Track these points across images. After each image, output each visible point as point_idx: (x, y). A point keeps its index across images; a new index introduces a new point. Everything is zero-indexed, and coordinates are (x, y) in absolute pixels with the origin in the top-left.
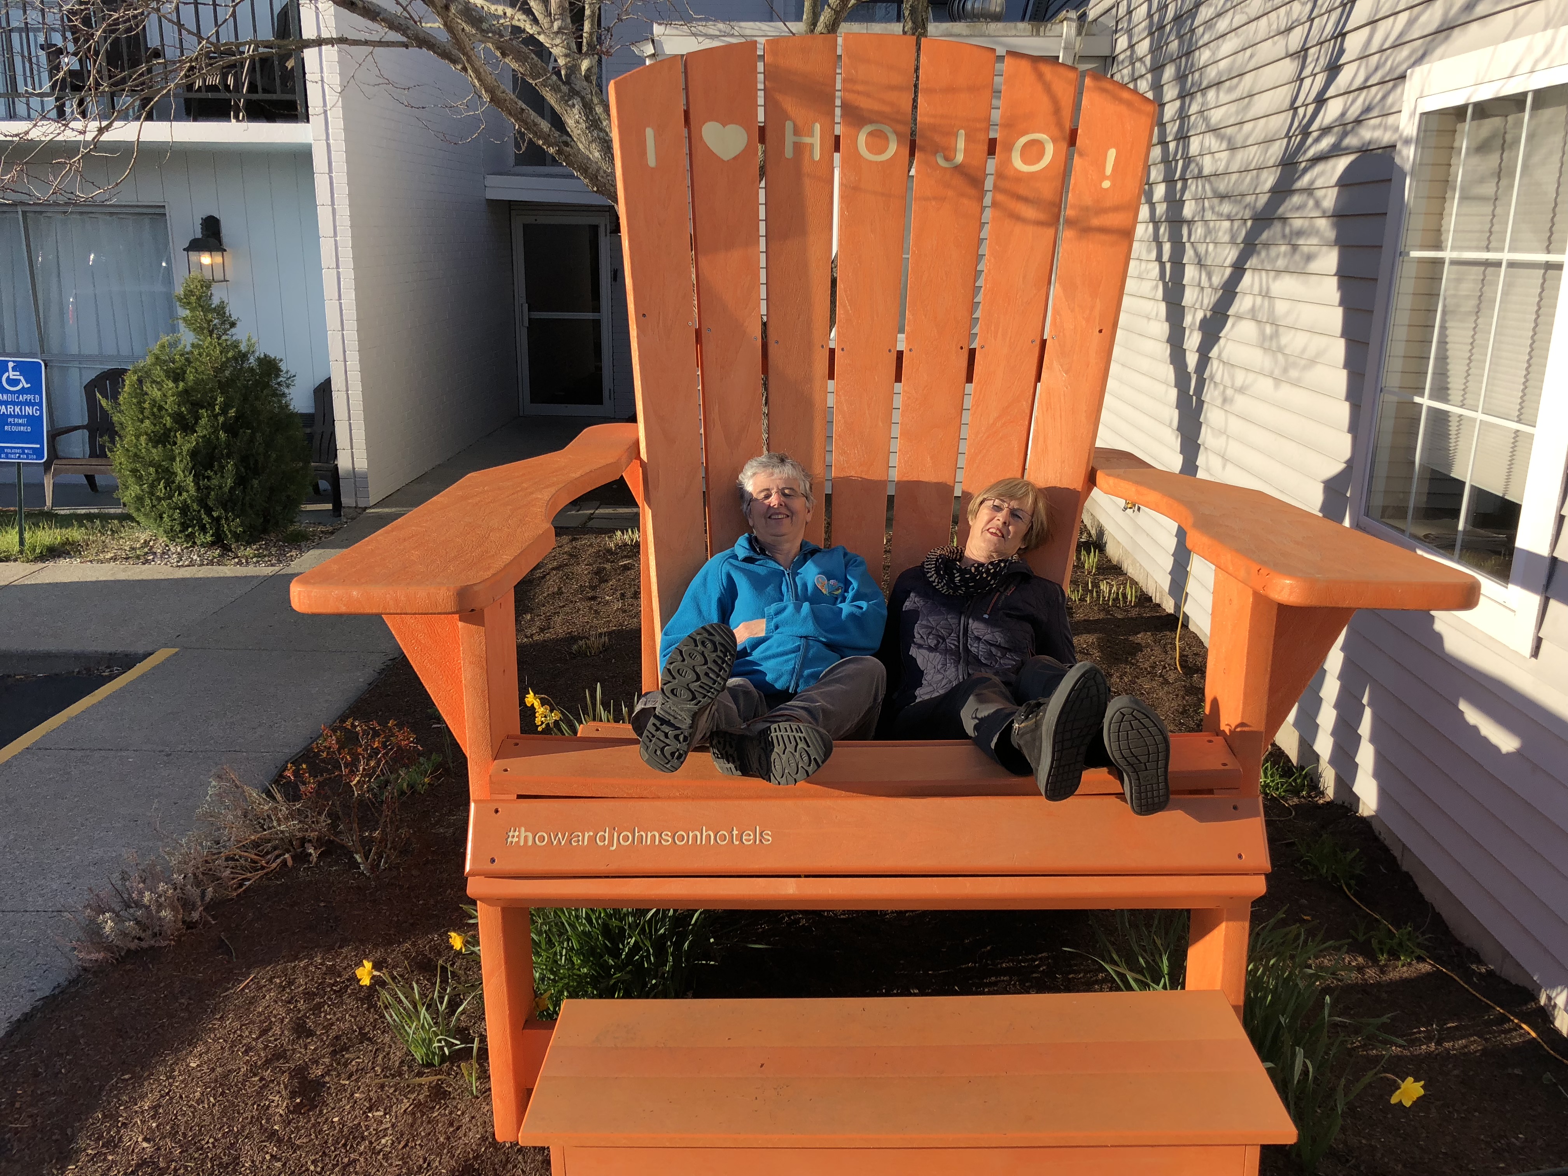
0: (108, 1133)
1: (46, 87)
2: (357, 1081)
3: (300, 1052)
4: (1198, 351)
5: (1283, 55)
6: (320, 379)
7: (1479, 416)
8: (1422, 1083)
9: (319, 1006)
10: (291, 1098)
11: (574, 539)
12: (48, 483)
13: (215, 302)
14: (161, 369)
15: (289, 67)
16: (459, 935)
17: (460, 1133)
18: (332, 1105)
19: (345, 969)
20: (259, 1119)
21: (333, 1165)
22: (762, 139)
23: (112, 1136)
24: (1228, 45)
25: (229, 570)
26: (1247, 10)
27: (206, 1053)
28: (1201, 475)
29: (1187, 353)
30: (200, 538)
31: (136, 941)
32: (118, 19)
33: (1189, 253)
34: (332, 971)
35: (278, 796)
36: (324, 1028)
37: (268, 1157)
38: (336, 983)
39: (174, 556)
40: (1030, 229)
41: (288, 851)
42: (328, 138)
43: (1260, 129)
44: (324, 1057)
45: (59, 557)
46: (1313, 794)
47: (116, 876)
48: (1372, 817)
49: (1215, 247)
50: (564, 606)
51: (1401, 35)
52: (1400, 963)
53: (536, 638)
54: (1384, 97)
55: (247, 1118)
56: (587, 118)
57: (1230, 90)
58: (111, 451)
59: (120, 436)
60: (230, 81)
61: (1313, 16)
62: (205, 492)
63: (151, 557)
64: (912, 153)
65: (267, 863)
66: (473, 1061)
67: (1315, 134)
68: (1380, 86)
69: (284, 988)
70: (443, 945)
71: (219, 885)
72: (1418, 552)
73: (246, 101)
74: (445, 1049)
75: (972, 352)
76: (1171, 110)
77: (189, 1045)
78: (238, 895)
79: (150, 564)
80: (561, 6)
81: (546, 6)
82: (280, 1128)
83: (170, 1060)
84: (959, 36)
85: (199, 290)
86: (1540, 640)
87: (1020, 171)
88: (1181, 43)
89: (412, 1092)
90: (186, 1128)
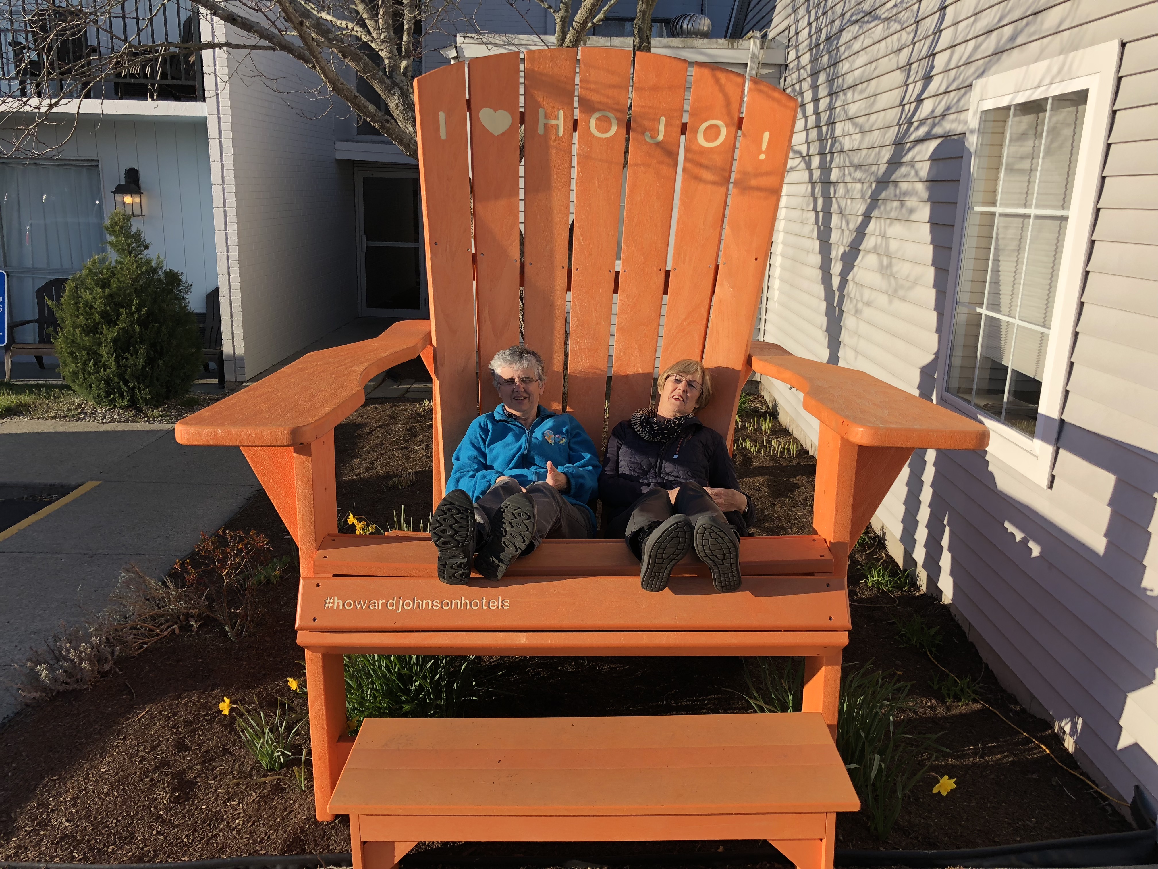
0: (41, 816)
1: (13, 73)
2: (220, 781)
3: (180, 762)
4: (839, 275)
5: (895, 68)
6: (211, 288)
7: (1016, 322)
8: (955, 780)
9: (195, 730)
10: (172, 793)
11: (395, 406)
12: (8, 362)
13: (134, 230)
14: (93, 279)
15: (191, 62)
16: (296, 680)
17: (292, 815)
18: (201, 797)
19: (214, 705)
20: (149, 807)
21: (201, 838)
22: (522, 121)
23: (43, 818)
24: (861, 59)
25: (140, 426)
26: (872, 35)
27: (113, 761)
28: (841, 364)
29: (833, 277)
30: (120, 403)
31: (64, 685)
32: (65, 27)
33: (835, 206)
34: (205, 706)
35: (170, 584)
36: (197, 745)
37: (154, 832)
38: (207, 715)
39: (100, 415)
40: (709, 187)
41: (176, 623)
42: (218, 113)
43: (880, 119)
44: (197, 765)
45: (15, 415)
46: (912, 589)
47: (50, 640)
48: (950, 604)
49: (852, 202)
50: (384, 454)
51: (969, 57)
52: (960, 704)
53: (363, 476)
54: (959, 100)
55: (140, 806)
56: (404, 103)
57: (862, 92)
58: (55, 339)
59: (62, 329)
60: (148, 70)
61: (915, 41)
62: (123, 369)
63: (83, 416)
64: (628, 132)
65: (161, 631)
66: (303, 767)
67: (916, 124)
68: (956, 92)
69: (170, 718)
70: (284, 689)
71: (125, 647)
72: (979, 416)
73: (160, 85)
74: (281, 757)
75: (668, 273)
76: (823, 104)
77: (100, 757)
78: (139, 654)
79: (82, 420)
80: (386, 23)
81: (376, 22)
82: (164, 813)
83: (86, 767)
84: (676, 47)
85: (121, 222)
86: (1053, 477)
87: (703, 147)
88: (830, 58)
89: (259, 788)
90: (96, 813)
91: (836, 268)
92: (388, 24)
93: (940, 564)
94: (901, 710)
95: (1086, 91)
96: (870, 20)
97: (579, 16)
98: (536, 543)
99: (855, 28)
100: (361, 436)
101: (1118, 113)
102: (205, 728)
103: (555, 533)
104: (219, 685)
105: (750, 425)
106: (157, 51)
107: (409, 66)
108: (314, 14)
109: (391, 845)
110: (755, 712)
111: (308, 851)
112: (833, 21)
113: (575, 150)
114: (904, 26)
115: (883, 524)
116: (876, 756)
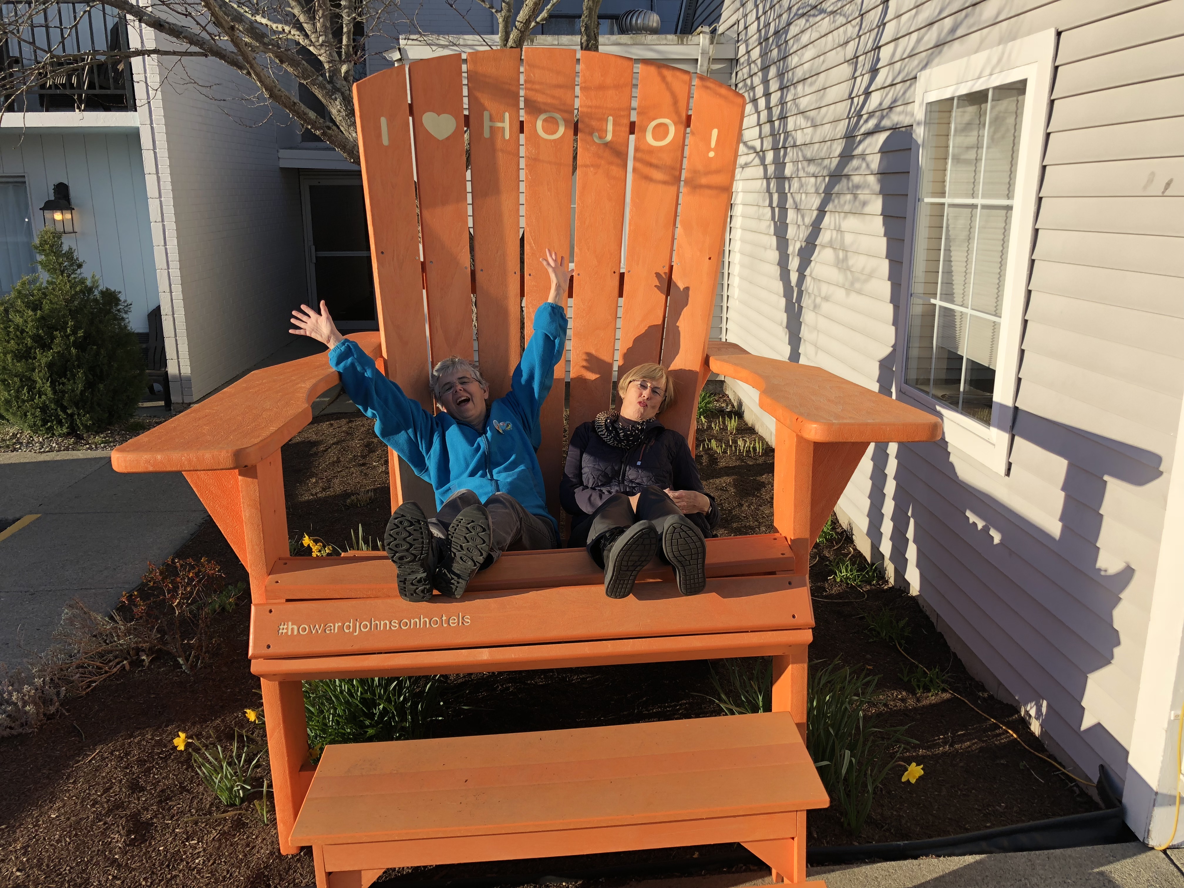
2: (177, 820)
3: (135, 803)
4: (797, 271)
5: (843, 61)
6: (153, 307)
7: (969, 311)
8: (922, 766)
9: (149, 769)
10: (127, 836)
11: (351, 421)
13: (65, 248)
14: (23, 302)
15: (120, 70)
16: (253, 710)
17: (255, 851)
18: (159, 839)
19: (169, 741)
20: (104, 852)
21: (159, 880)
22: (467, 124)
24: (809, 53)
25: (81, 454)
26: (819, 29)
27: (63, 806)
28: (803, 361)
29: (791, 273)
30: (58, 430)
31: (8, 730)
33: (790, 201)
34: (159, 744)
35: (117, 618)
36: (153, 784)
37: (110, 877)
38: (162, 752)
39: (37, 444)
40: (659, 187)
41: (126, 659)
42: (151, 123)
43: (830, 113)
44: (152, 805)
46: (880, 582)
48: (918, 596)
49: (806, 196)
50: (341, 471)
51: (913, 50)
52: (930, 695)
53: (319, 495)
54: (904, 93)
55: (94, 851)
56: (347, 108)
57: (811, 84)
60: (74, 80)
61: (860, 34)
62: (60, 394)
63: (18, 446)
64: (576, 133)
65: (110, 668)
66: (264, 800)
67: (865, 117)
68: (901, 84)
69: (122, 758)
70: (243, 720)
71: (72, 687)
72: (938, 408)
73: (87, 95)
74: (241, 791)
75: (622, 275)
76: (775, 98)
77: (50, 802)
78: (87, 693)
79: (18, 451)
80: (324, 25)
81: (314, 25)
82: (120, 857)
83: (36, 814)
84: (625, 44)
85: (51, 240)
86: (1010, 464)
87: (652, 146)
88: (779, 51)
89: (219, 825)
90: (48, 861)
91: (794, 263)
92: (326, 27)
93: (906, 556)
94: (872, 704)
95: (1024, 82)
96: (816, 13)
97: (522, 16)
98: (495, 555)
99: (802, 21)
100: (316, 454)
101: (1056, 102)
102: (160, 767)
103: (516, 545)
104: (174, 721)
105: (716, 425)
106: (83, 60)
107: (350, 70)
108: (247, 18)
109: (357, 874)
110: (726, 714)
112: (781, 15)
113: (522, 152)
114: (850, 19)
115: (850, 518)
116: (847, 751)
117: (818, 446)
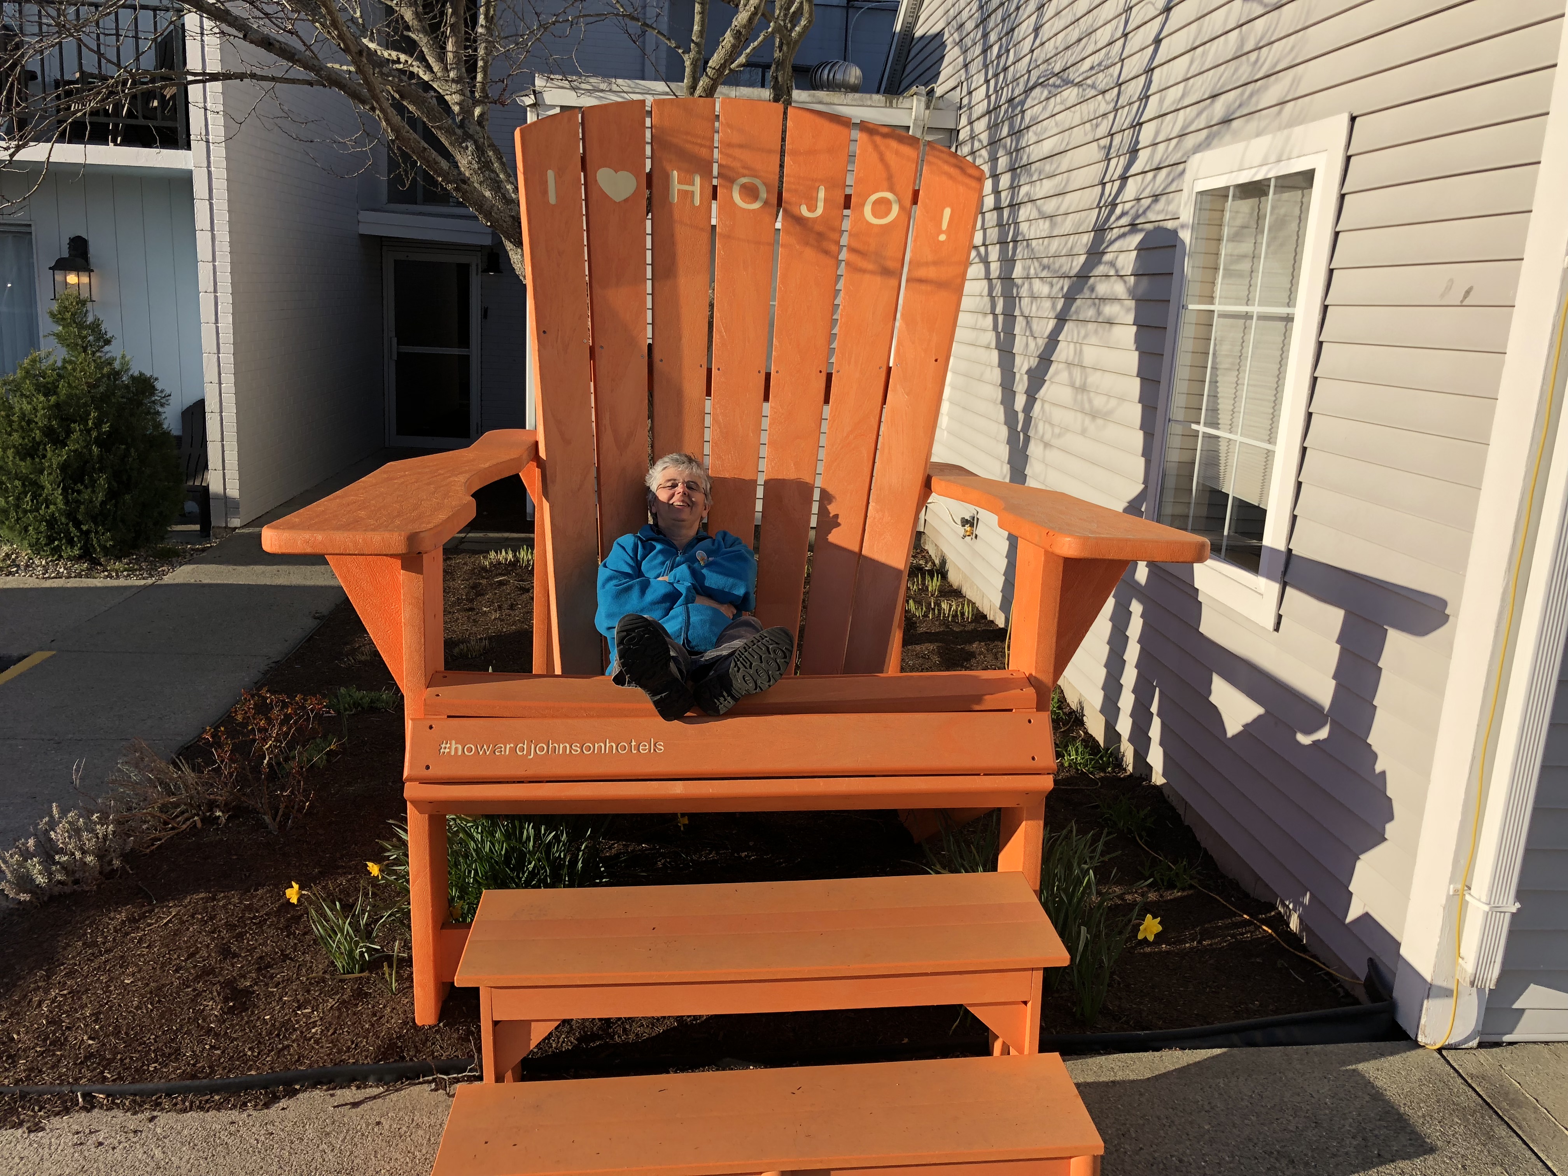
2: (284, 988)
3: (228, 970)
4: (1025, 394)
5: (1094, 139)
6: (190, 400)
7: (1238, 438)
8: (1158, 918)
9: (242, 935)
10: (224, 1003)
13: (90, 319)
14: (32, 383)
15: (168, 96)
16: (376, 864)
17: (384, 1020)
18: (262, 1007)
20: (196, 1020)
22: (649, 185)
23: (57, 1037)
25: (98, 582)
26: (1063, 100)
27: (139, 972)
28: (1030, 483)
29: (1016, 395)
30: (67, 552)
31: (62, 885)
34: (249, 908)
36: (248, 951)
37: (207, 1047)
38: (255, 917)
39: (39, 568)
41: (198, 815)
42: (209, 166)
43: (1076, 201)
44: (250, 972)
46: (1116, 770)
48: (1162, 785)
51: (1181, 129)
52: (1176, 891)
55: (184, 1019)
56: (480, 159)
61: (1117, 107)
62: (74, 505)
63: (15, 569)
64: (779, 204)
65: (177, 825)
66: (394, 966)
68: (1170, 168)
69: (206, 922)
73: (125, 125)
74: (364, 954)
75: (829, 376)
76: (1005, 181)
77: (121, 967)
78: (152, 851)
79: (14, 575)
80: (456, 59)
81: (442, 55)
82: (217, 1025)
83: (104, 979)
85: (74, 307)
86: (1280, 617)
87: (871, 224)
88: (1013, 124)
89: (336, 993)
90: (127, 1029)
91: (1021, 385)
92: (459, 59)
93: (1149, 734)
95: (1312, 172)
97: (714, 61)
101: (1347, 197)
102: (254, 933)
104: (264, 885)
107: (485, 113)
109: (525, 1025)
111: (408, 1059)
115: (1080, 695)
116: (1082, 927)
117: (1069, 564)
